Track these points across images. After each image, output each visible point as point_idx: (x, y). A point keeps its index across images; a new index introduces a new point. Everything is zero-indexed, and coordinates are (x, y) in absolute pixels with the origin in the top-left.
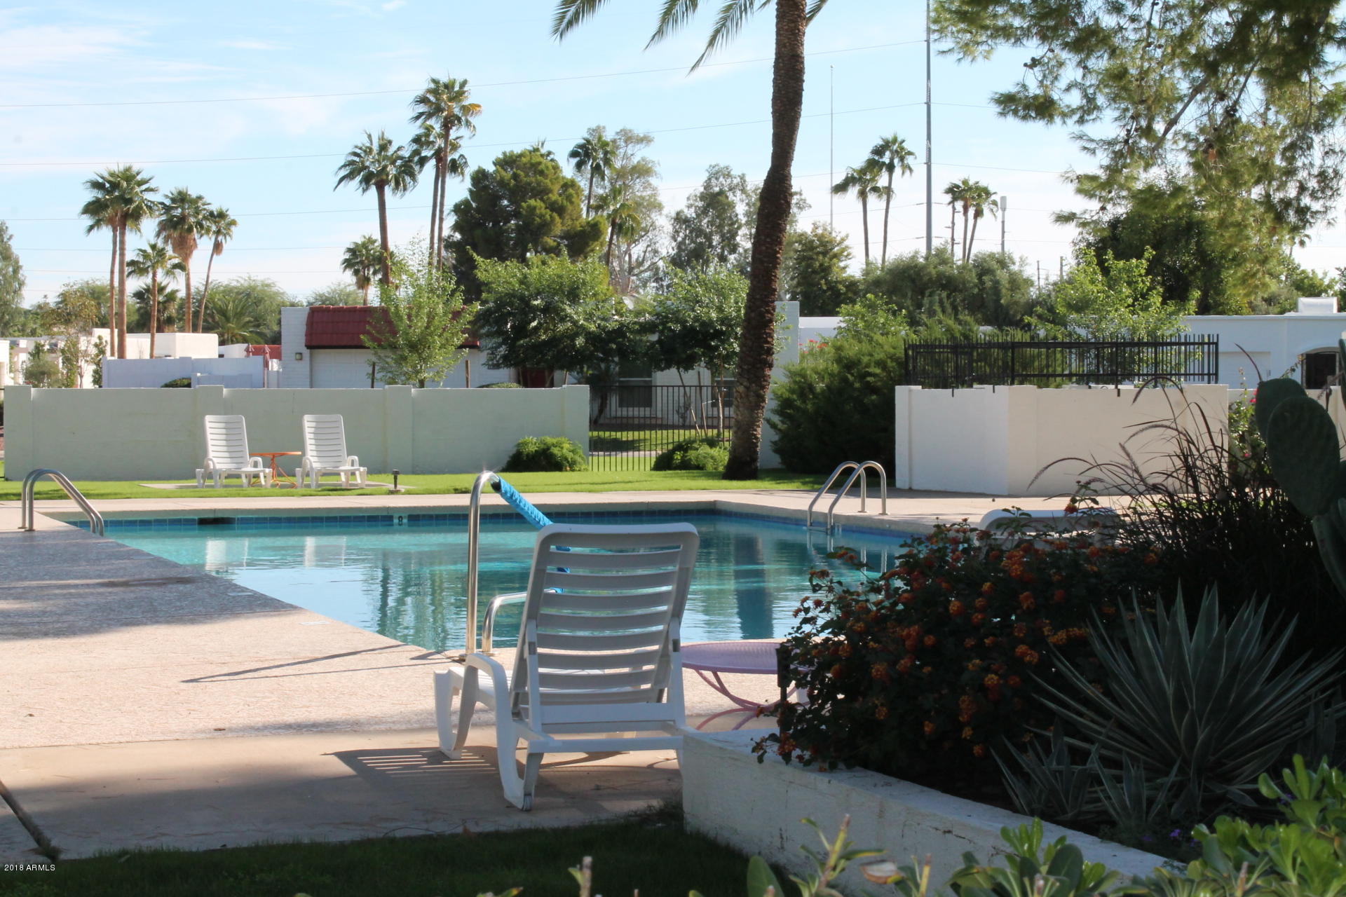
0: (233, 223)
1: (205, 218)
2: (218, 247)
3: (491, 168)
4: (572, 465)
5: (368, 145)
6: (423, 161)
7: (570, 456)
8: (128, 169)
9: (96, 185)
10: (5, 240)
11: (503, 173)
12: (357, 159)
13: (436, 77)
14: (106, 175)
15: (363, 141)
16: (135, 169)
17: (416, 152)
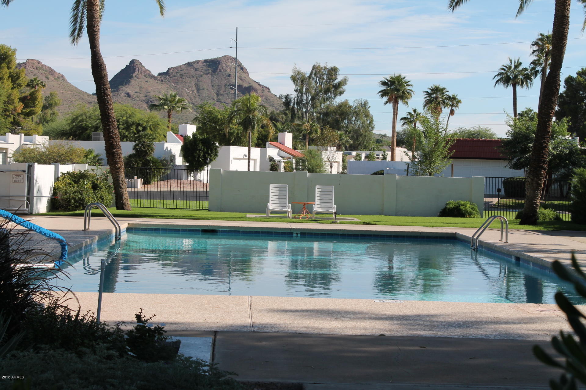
0: (459, 101)
1: (446, 98)
2: (452, 112)
3: (575, 75)
4: (470, 215)
5: (510, 65)
6: (536, 73)
7: (469, 210)
8: (400, 76)
9: (384, 83)
10: (367, 108)
11: (581, 79)
12: (504, 72)
13: (543, 33)
14: (389, 79)
15: (508, 63)
16: (402, 76)
17: (533, 68)
